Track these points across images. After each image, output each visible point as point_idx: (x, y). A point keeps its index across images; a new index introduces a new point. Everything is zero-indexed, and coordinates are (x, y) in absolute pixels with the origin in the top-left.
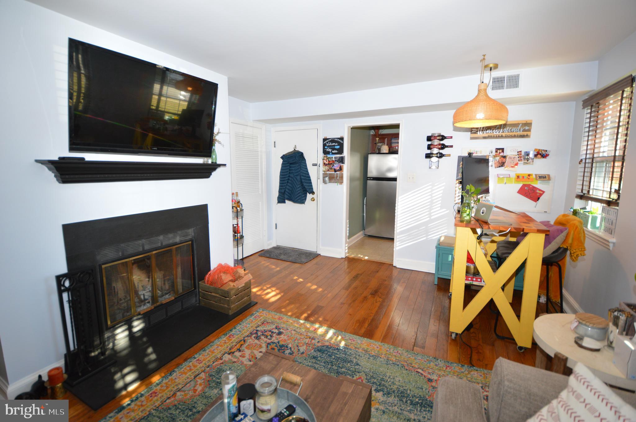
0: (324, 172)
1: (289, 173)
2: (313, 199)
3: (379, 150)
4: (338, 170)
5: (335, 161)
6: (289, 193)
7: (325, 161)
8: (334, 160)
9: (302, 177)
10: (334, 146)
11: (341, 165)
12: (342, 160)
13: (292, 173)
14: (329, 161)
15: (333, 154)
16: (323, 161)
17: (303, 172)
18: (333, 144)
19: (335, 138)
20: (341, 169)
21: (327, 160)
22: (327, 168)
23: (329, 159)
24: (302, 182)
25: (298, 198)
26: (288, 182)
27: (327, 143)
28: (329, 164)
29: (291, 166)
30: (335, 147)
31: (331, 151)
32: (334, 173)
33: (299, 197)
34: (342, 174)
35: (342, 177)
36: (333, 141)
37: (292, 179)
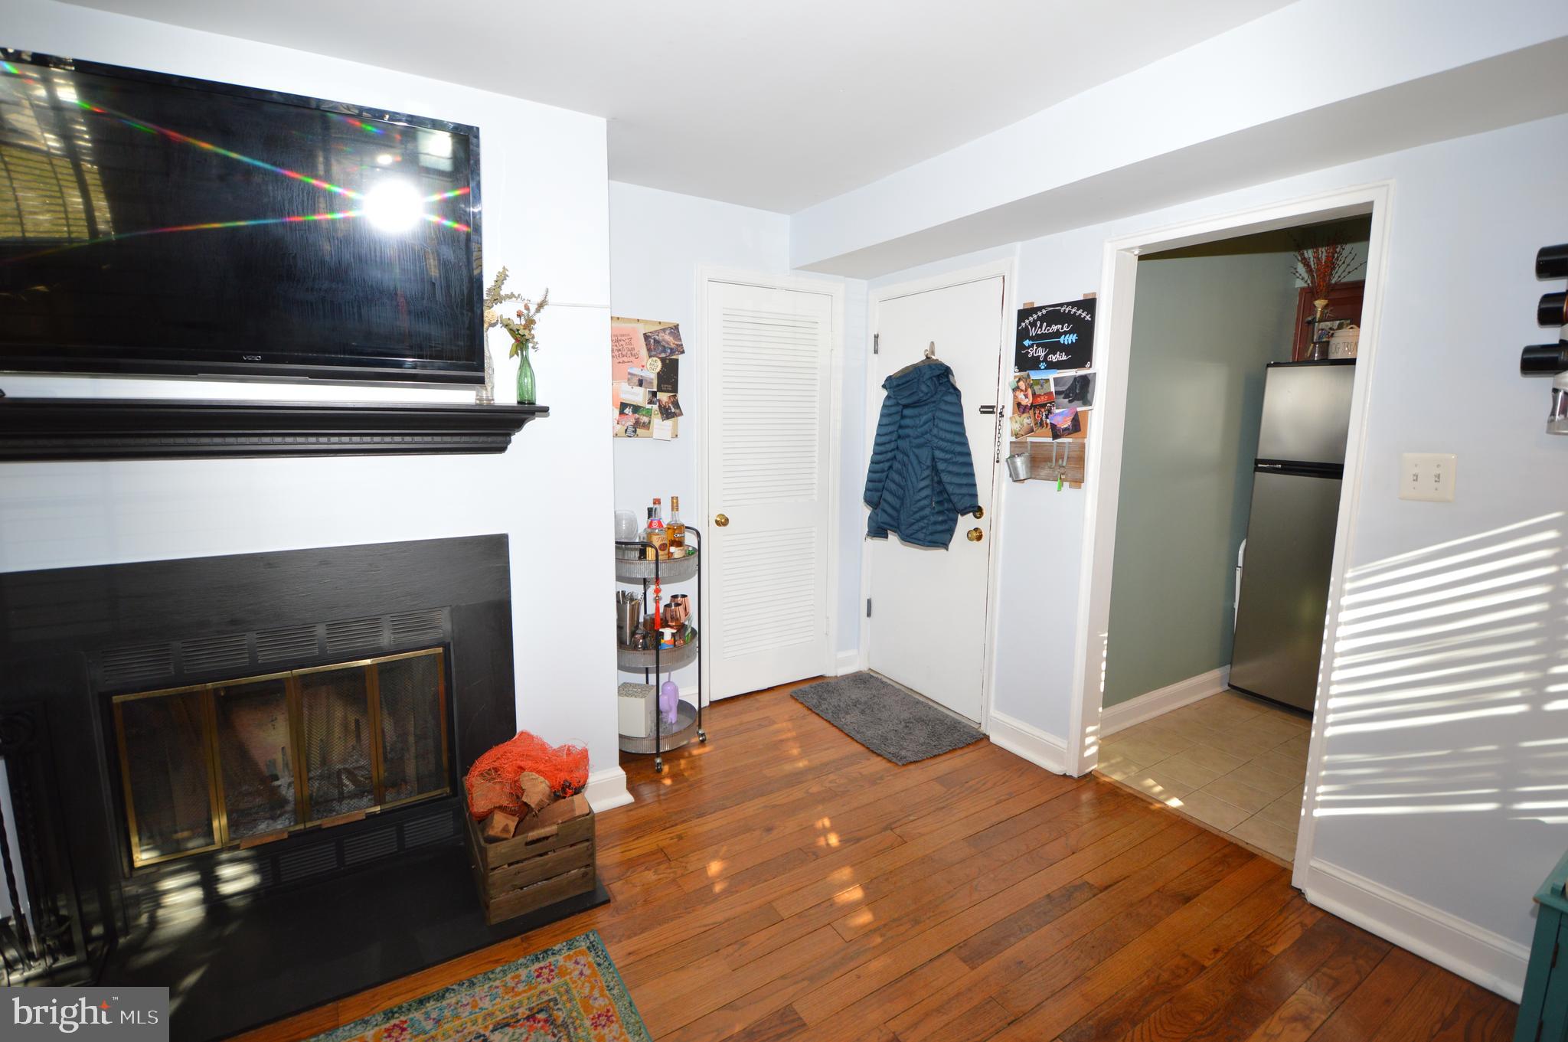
0: (1017, 435)
1: (899, 437)
2: (977, 535)
3: (1325, 347)
4: (1067, 432)
5: (1058, 393)
6: (894, 508)
7: (1021, 396)
8: (1053, 389)
9: (938, 454)
10: (1058, 334)
11: (1079, 409)
12: (1081, 390)
13: (908, 436)
14: (1034, 395)
15: (1052, 366)
16: (1015, 397)
17: (943, 434)
18: (1055, 328)
19: (1061, 305)
20: (1077, 426)
21: (1030, 392)
22: (1027, 420)
23: (1036, 388)
24: (934, 468)
25: (915, 527)
26: (891, 467)
27: (1033, 324)
28: (1036, 407)
29: (907, 412)
30: (1062, 340)
31: (1046, 356)
32: (1050, 440)
33: (921, 524)
34: (1083, 446)
35: (1079, 460)
36: (1054, 314)
37: (905, 458)
